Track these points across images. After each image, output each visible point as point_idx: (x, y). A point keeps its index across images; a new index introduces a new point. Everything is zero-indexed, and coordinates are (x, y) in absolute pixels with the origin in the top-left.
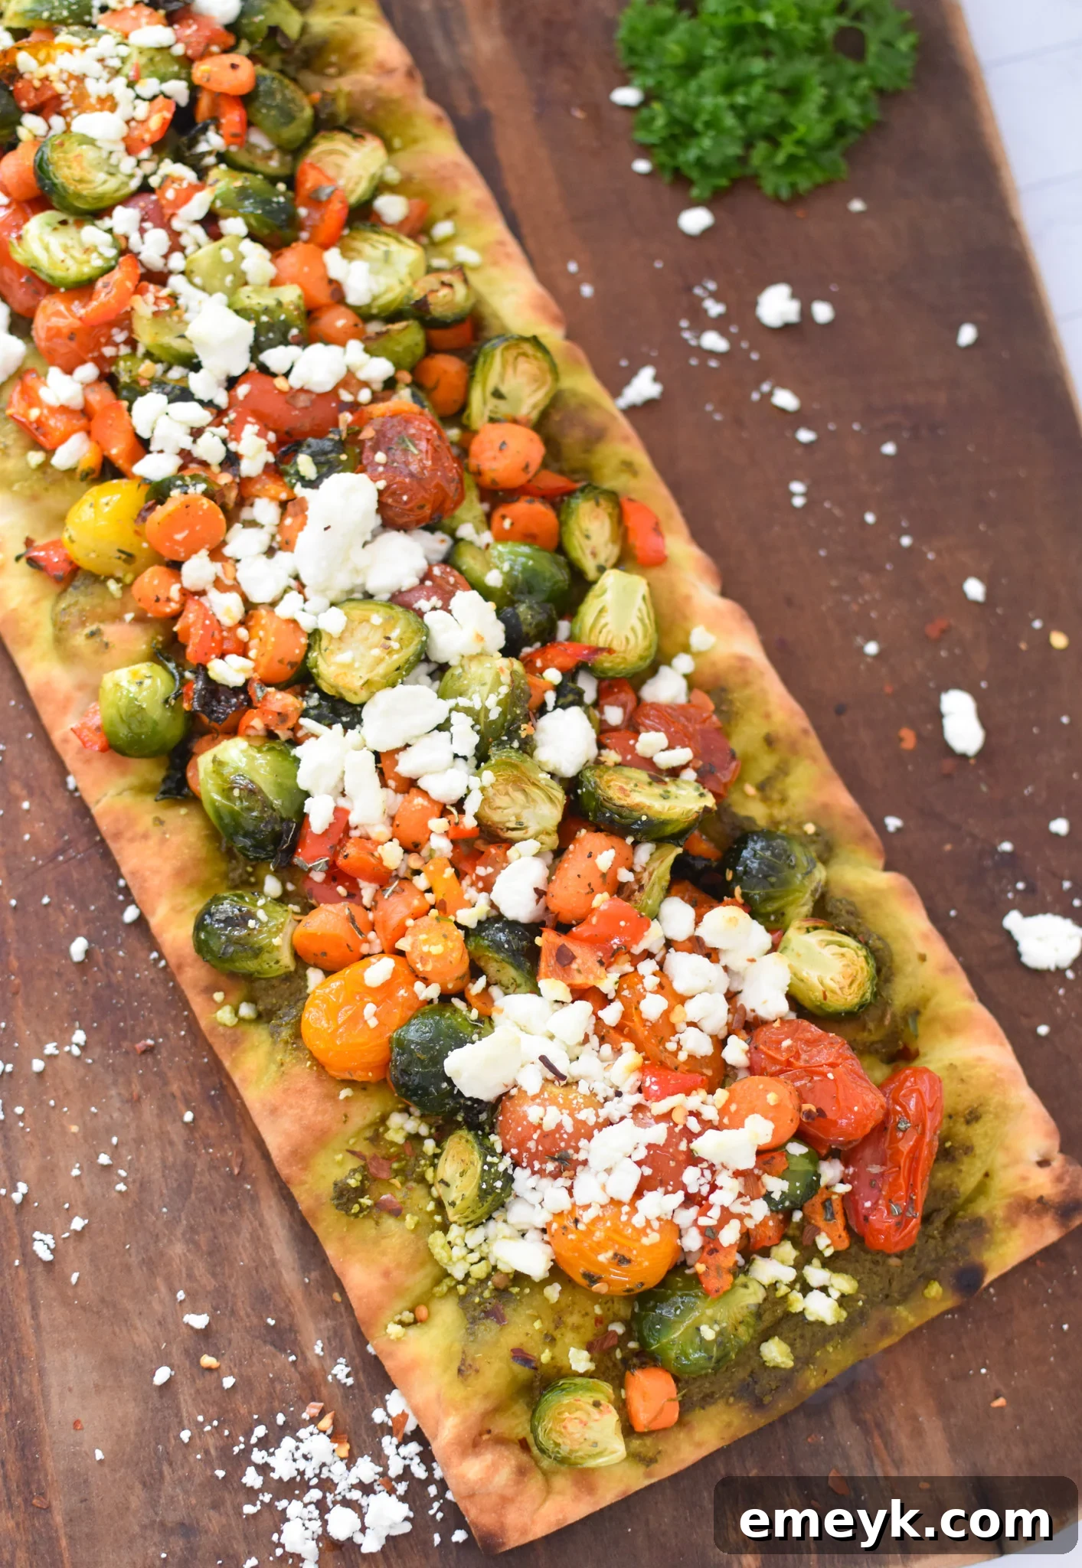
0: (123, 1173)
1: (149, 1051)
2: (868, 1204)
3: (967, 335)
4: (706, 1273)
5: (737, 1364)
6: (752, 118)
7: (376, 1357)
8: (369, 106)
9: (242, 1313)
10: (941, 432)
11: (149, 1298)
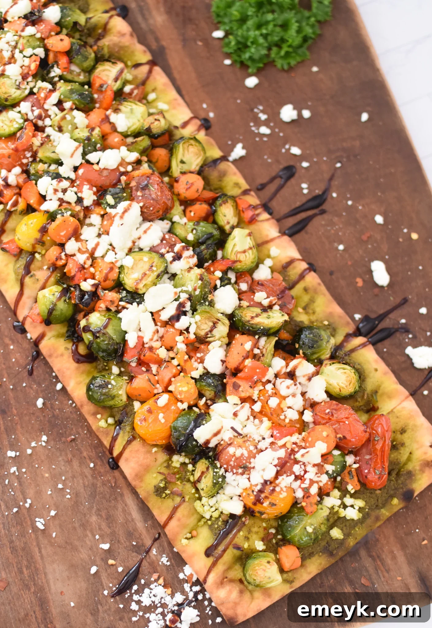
0: (68, 491)
1: (73, 440)
2: (366, 471)
3: (365, 117)
4: (306, 506)
5: (321, 539)
6: (269, 38)
7: (178, 553)
8: (117, 50)
9: (122, 541)
10: (358, 157)
11: (85, 539)
